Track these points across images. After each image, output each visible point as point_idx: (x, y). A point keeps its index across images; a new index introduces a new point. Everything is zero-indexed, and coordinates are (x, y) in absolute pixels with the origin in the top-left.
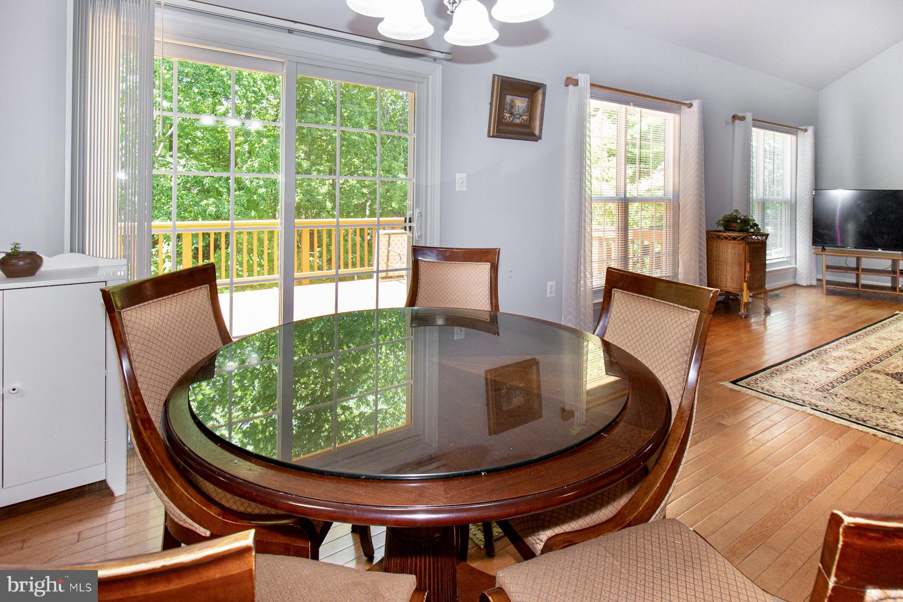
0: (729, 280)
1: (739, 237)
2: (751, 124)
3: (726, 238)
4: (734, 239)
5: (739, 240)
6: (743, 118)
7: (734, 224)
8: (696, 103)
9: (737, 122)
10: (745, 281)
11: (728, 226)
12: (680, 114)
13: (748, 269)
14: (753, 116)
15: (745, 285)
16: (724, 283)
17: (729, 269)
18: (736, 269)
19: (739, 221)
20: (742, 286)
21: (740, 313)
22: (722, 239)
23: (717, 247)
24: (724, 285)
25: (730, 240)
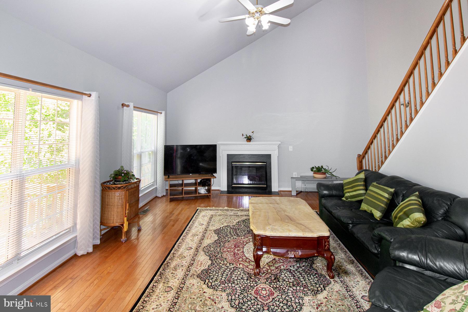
0: (115, 218)
1: (122, 187)
2: (133, 109)
3: (114, 188)
4: (119, 188)
5: (122, 189)
6: (128, 106)
7: (120, 177)
8: (94, 94)
9: (125, 108)
10: (125, 216)
11: (116, 178)
12: (82, 100)
13: (127, 208)
14: (134, 104)
15: (125, 219)
16: (112, 221)
17: (115, 210)
18: (120, 210)
19: (123, 175)
20: (124, 220)
21: (122, 240)
22: (111, 189)
23: (108, 195)
24: (112, 222)
25: (116, 189)
